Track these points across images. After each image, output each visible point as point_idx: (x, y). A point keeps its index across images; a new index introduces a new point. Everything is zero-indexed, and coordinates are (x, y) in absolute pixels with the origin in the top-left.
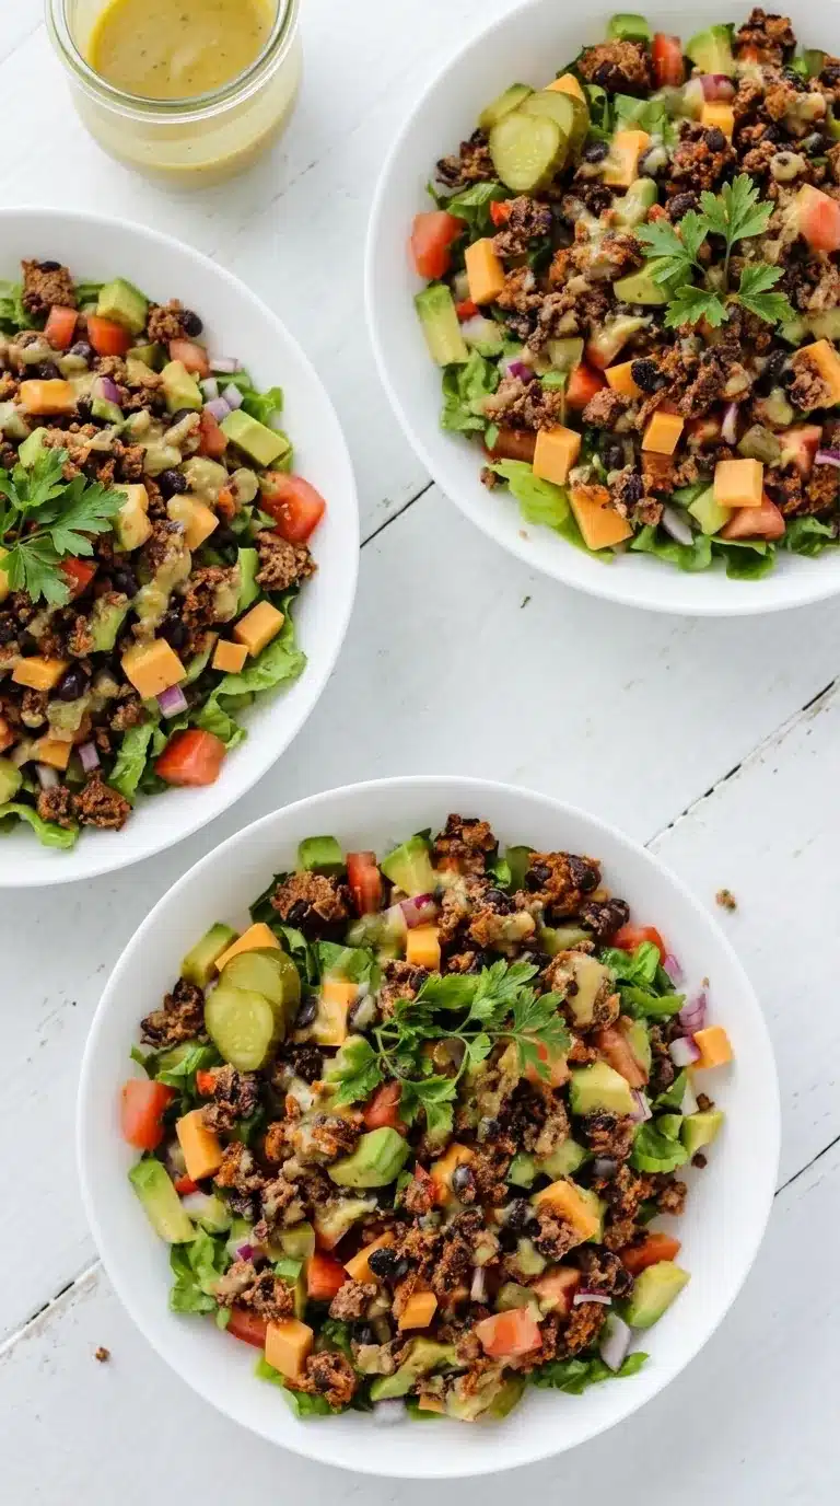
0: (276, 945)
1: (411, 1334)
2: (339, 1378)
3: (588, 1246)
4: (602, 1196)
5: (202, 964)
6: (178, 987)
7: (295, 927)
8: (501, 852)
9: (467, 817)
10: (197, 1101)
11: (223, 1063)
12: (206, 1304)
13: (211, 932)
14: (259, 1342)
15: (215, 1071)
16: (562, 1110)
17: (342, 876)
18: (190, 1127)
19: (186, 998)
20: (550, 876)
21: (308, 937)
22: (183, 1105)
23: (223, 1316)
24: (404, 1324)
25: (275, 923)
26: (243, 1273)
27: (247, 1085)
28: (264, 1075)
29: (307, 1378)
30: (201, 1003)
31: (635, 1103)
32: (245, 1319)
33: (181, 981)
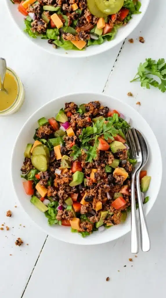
0: (41, 143)
1: (99, 211)
2: (88, 226)
3: (127, 179)
5: (28, 153)
6: (25, 160)
7: (43, 139)
8: (78, 107)
9: (69, 102)
10: (38, 181)
11: (40, 171)
12: (56, 222)
13: (27, 146)
14: (69, 225)
15: (39, 173)
16: (110, 153)
17: (49, 124)
18: (38, 187)
19: (28, 161)
20: (90, 108)
21: (47, 139)
22: (35, 182)
23: (60, 223)
24: (97, 210)
25: (39, 139)
26: (60, 213)
27: (46, 173)
28: (48, 170)
29: (82, 229)
30: (31, 161)
31: (124, 146)
32: (64, 222)
33: (25, 158)
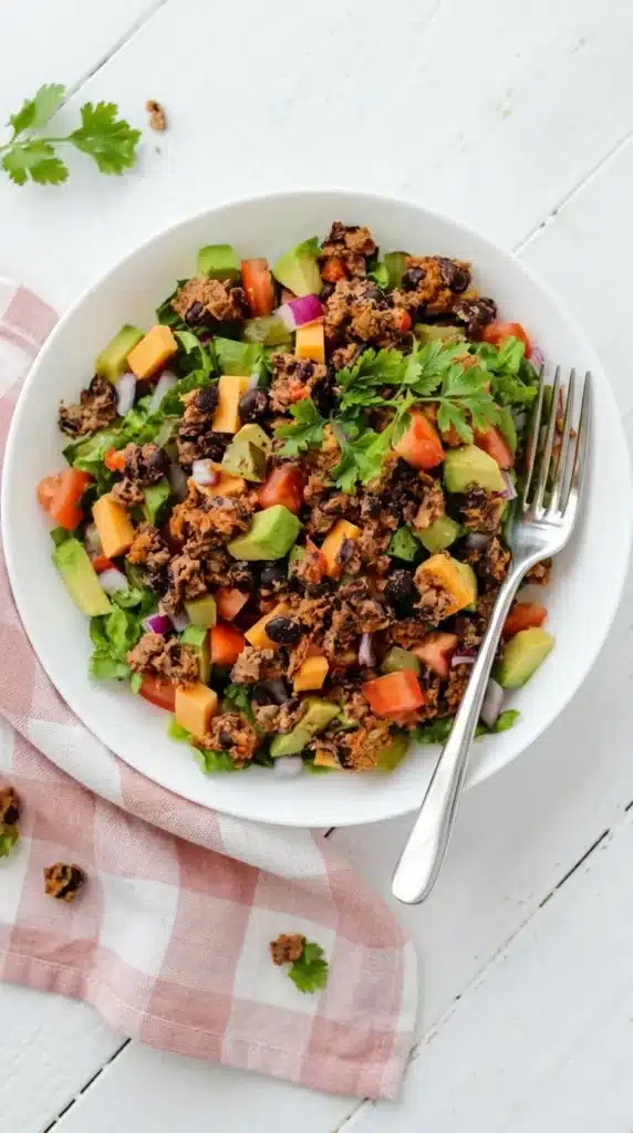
1: (303, 694)
2: (241, 737)
3: (464, 613)
4: (476, 568)
5: (114, 361)
6: (93, 383)
7: (190, 329)
8: (381, 258)
9: (350, 226)
12: (122, 671)
13: (121, 333)
14: (169, 706)
16: (437, 487)
17: (237, 280)
18: (104, 509)
19: (99, 393)
20: (423, 277)
22: (97, 490)
23: (137, 681)
24: (298, 686)
25: (174, 325)
26: (151, 640)
29: (213, 736)
31: (502, 480)
32: (155, 684)
33: (96, 378)
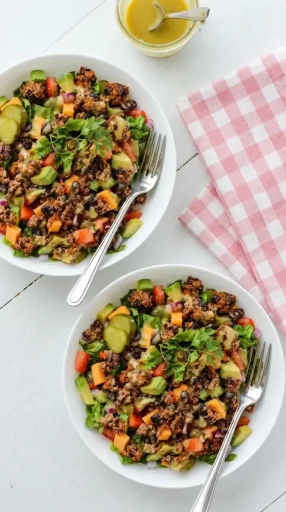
0: (129, 313)
1: (161, 441)
2: (137, 453)
3: (222, 420)
4: (227, 404)
5: (104, 316)
6: (95, 323)
7: (135, 308)
8: (204, 290)
9: (195, 278)
10: (100, 360)
11: (109, 350)
12: (96, 425)
13: (107, 306)
14: (112, 439)
15: (106, 351)
16: (217, 376)
17: (152, 292)
18: (96, 369)
19: (98, 327)
20: (220, 300)
21: (139, 311)
22: (94, 361)
23: (102, 430)
24: (159, 439)
25: (129, 306)
26: (110, 417)
27: (116, 358)
28: (122, 355)
29: (127, 452)
30: (103, 329)
31: (241, 376)
32: (108, 431)
33: (96, 321)
